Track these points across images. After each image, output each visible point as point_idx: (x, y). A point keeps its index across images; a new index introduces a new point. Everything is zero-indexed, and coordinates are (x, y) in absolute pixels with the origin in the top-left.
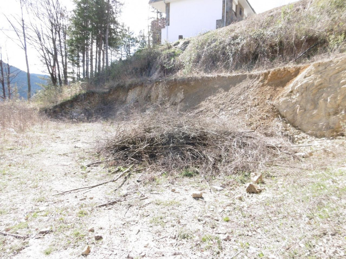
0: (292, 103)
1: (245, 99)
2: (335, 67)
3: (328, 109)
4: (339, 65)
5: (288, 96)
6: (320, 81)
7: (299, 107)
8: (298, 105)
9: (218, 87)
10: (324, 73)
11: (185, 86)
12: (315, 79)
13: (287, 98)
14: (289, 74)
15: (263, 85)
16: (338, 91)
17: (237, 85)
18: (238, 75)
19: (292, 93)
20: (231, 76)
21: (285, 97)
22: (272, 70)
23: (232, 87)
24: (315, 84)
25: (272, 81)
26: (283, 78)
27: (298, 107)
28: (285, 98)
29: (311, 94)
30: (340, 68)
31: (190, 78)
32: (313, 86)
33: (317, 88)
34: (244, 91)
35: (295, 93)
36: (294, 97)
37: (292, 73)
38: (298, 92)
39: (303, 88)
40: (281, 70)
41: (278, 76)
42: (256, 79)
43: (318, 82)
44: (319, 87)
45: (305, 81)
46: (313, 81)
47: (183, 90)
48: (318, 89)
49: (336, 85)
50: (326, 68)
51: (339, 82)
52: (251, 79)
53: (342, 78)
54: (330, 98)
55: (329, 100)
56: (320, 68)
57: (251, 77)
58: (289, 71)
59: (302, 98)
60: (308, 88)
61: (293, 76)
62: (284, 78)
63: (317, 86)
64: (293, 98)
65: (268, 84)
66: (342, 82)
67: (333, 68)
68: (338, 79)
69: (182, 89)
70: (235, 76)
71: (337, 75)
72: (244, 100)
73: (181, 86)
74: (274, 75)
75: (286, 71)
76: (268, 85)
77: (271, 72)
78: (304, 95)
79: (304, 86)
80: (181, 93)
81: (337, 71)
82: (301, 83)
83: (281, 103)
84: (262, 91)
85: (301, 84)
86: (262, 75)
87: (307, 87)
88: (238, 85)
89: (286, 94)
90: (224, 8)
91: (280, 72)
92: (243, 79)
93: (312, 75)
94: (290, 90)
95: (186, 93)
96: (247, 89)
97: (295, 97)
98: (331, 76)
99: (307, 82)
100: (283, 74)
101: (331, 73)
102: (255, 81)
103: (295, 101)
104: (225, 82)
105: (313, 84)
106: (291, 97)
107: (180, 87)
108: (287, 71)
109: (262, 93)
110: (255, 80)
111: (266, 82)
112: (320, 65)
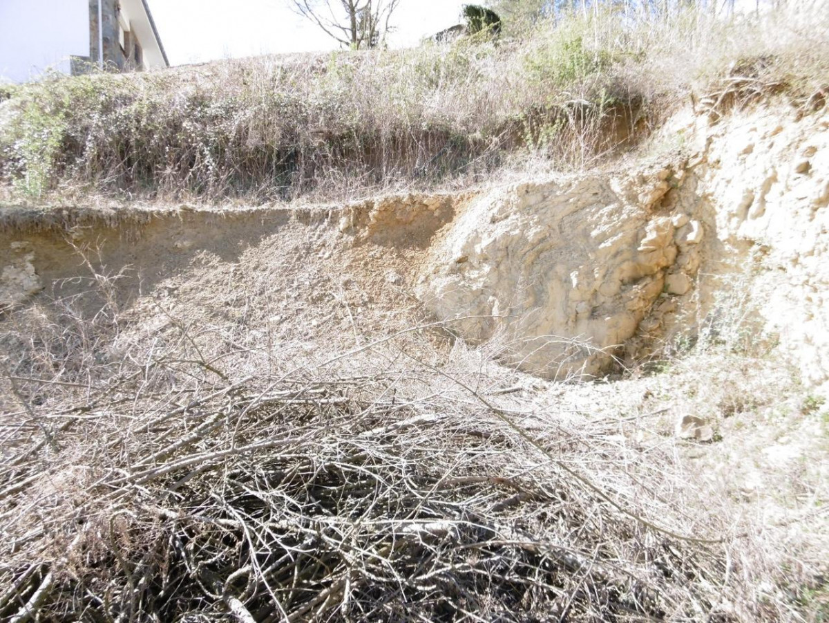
0: (471, 291)
1: (316, 285)
2: (567, 198)
3: (574, 305)
4: (573, 194)
5: (453, 271)
6: (541, 231)
7: (497, 303)
8: (491, 298)
9: (193, 248)
10: (543, 211)
11: (40, 241)
12: (526, 226)
13: (454, 278)
14: (426, 213)
15: (357, 243)
16: (591, 256)
17: (264, 242)
18: (257, 211)
19: (465, 264)
20: (233, 213)
21: (447, 275)
22: (378, 198)
23: (246, 247)
24: (530, 239)
25: (381, 232)
26: (410, 223)
27: (493, 301)
28: (449, 278)
29: (523, 266)
30: (579, 200)
31: (65, 212)
32: (524, 244)
33: (536, 249)
34: (299, 259)
35: (475, 263)
36: (474, 274)
37: (433, 212)
38: (486, 260)
39: (499, 250)
40: (405, 200)
41: (398, 216)
42: (326, 223)
43: (536, 234)
44: (539, 247)
45: (500, 230)
46: (522, 231)
47: (30, 257)
48: (538, 251)
49: (581, 244)
50: (544, 198)
51: (586, 234)
52: (307, 224)
53: (590, 225)
54: (577, 276)
55: (575, 282)
56: (532, 199)
57: (304, 217)
58: (427, 206)
59: (500, 277)
60: (510, 249)
61: (439, 219)
62: (414, 224)
63: (534, 246)
64: (472, 277)
65: (371, 240)
66: (594, 233)
67: (562, 199)
68: (582, 227)
69: (24, 251)
70: (249, 211)
71: (576, 216)
72: (312, 287)
73: (21, 240)
74: (385, 214)
75: (417, 205)
76: (374, 243)
77: (376, 207)
78: (502, 267)
79: (501, 245)
80: (23, 268)
81: (572, 208)
82: (490, 236)
83: (442, 292)
84: (362, 260)
85: (491, 240)
86: (347, 213)
87: (507, 248)
88: (268, 241)
89: (447, 267)
90: (97, 27)
91: (401, 206)
92: (280, 224)
93: (512, 217)
94: (458, 255)
95: (46, 269)
96: (308, 253)
97: (476, 276)
98: (562, 220)
99: (507, 232)
100: (409, 213)
101: (561, 212)
102: (324, 230)
103: (480, 285)
104: (215, 231)
105: (522, 238)
106: (464, 276)
107: (14, 245)
108: (421, 203)
109: (366, 264)
110: (322, 227)
111: (364, 233)
112: (529, 190)
